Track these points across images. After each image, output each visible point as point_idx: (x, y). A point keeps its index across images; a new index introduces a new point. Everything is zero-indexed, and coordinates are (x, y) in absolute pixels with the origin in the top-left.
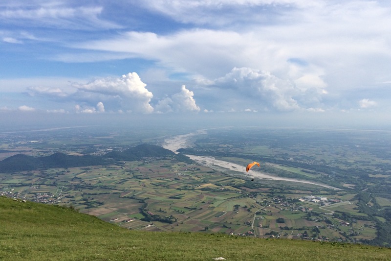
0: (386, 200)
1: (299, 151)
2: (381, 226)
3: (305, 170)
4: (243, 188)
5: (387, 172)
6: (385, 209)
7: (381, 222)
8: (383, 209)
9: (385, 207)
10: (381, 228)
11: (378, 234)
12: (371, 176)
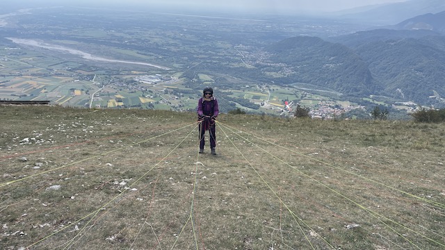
1: (133, 34)
3: (140, 52)
4: (78, 71)
5: (207, 53)
8: (203, 83)
9: (205, 82)
12: (195, 56)
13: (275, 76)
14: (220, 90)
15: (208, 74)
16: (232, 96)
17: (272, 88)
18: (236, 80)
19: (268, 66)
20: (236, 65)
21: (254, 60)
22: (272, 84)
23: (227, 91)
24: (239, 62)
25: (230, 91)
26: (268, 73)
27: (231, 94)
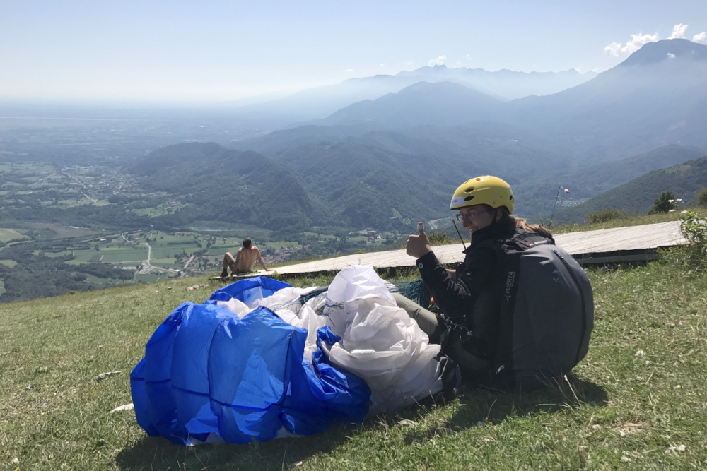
0: (11, 231)
2: (8, 274)
5: (4, 185)
6: (11, 246)
7: (7, 267)
8: (8, 246)
9: (10, 242)
10: (9, 277)
11: (6, 286)
13: (153, 215)
14: (47, 254)
15: (14, 227)
16: (76, 262)
17: (151, 237)
18: (76, 231)
19: (136, 199)
20: (71, 203)
21: (106, 190)
22: (150, 229)
23: (62, 254)
24: (77, 197)
25: (69, 253)
26: (138, 212)
27: (71, 258)
